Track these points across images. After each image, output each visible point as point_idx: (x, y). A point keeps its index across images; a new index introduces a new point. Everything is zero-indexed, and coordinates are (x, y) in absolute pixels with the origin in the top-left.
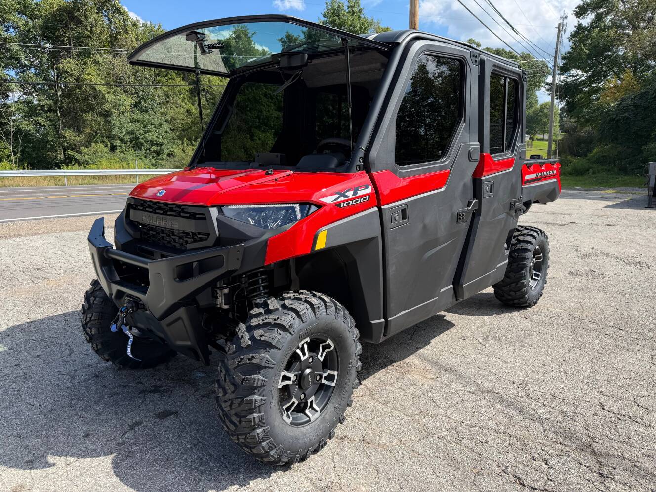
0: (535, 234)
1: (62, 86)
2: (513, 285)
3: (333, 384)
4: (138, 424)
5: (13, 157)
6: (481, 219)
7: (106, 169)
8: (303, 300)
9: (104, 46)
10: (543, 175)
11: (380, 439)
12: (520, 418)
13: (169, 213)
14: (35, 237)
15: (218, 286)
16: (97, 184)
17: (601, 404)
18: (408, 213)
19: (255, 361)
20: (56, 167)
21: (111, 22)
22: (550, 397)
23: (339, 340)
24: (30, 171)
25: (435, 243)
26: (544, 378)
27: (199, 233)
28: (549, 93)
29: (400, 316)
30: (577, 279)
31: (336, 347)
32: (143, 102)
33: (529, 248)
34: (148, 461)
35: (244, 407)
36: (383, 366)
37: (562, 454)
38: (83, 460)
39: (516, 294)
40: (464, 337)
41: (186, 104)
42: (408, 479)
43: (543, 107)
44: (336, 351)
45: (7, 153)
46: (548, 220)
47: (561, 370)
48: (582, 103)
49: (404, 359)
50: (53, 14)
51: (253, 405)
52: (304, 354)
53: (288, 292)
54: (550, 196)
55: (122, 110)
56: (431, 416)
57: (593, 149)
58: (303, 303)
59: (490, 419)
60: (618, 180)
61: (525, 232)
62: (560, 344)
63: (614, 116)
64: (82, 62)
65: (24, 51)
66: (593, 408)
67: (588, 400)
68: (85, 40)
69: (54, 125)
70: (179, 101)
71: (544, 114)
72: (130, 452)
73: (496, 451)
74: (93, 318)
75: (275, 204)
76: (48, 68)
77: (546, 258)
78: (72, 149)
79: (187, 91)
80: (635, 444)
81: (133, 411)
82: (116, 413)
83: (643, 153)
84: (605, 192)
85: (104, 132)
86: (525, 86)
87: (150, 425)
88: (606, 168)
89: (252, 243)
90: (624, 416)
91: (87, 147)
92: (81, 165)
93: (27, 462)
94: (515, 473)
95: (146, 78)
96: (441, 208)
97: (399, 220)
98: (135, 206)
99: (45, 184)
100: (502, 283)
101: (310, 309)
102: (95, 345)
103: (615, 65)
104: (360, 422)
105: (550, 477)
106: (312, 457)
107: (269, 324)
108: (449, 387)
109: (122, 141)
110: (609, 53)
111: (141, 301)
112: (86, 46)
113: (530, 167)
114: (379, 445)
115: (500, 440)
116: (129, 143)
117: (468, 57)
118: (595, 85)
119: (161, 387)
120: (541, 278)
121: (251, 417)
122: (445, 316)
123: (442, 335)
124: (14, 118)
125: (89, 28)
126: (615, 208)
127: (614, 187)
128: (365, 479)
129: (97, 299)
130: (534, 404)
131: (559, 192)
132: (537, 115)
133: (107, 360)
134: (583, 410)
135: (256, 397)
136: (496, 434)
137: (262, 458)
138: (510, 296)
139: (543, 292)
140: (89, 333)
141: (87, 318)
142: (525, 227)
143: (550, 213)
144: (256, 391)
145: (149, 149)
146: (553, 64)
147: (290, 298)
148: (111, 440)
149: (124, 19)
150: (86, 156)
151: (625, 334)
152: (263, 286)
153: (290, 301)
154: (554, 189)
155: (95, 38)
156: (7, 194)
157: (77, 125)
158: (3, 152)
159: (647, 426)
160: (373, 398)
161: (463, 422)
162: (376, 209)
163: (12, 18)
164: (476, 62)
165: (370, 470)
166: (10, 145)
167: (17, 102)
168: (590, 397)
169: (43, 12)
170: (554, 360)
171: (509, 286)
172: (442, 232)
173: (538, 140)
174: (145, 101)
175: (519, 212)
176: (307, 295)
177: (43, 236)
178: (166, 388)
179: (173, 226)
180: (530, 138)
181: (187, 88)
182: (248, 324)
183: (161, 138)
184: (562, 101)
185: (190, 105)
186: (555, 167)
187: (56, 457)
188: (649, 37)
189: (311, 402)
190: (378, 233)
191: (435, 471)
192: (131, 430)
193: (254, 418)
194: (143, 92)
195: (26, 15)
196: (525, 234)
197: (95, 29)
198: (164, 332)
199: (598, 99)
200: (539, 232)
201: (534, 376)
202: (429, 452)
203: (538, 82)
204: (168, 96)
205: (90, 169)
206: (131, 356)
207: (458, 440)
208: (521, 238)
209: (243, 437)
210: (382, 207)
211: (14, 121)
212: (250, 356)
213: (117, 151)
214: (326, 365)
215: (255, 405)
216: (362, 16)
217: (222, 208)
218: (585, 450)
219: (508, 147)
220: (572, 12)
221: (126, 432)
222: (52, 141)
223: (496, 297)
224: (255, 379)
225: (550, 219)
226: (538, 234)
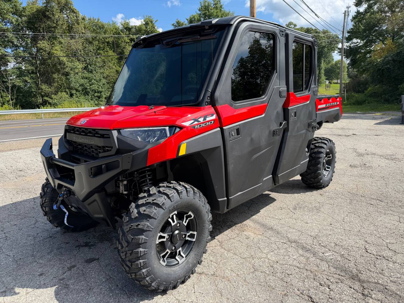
0: (326, 142)
1: (40, 58)
2: (313, 174)
3: (194, 240)
4: (74, 266)
5: (11, 102)
6: (289, 134)
7: (67, 108)
8: (172, 187)
9: (65, 33)
10: (330, 105)
11: (224, 274)
12: (314, 259)
13: (88, 134)
14: (20, 151)
15: (120, 179)
16: (62, 117)
17: (366, 249)
18: (241, 131)
19: (140, 227)
20: (37, 107)
21: (68, 18)
22: (333, 245)
23: (197, 211)
24: (21, 110)
25: (258, 149)
26: (330, 233)
27: (107, 147)
28: (340, 54)
29: (237, 196)
30: (355, 169)
31: (195, 216)
32: (89, 66)
33: (322, 151)
34: (78, 290)
35: (134, 256)
36: (230, 227)
37: (339, 281)
38: (37, 290)
39: (315, 180)
40: (281, 208)
41: (116, 67)
42: (240, 299)
43: (337, 63)
44: (195, 219)
45: (7, 99)
46: (339, 133)
47: (342, 227)
48: (361, 59)
49: (243, 222)
50: (33, 14)
51: (139, 254)
52: (174, 222)
53: (163, 182)
54: (335, 118)
55: (77, 71)
56: (258, 258)
57: (368, 88)
58: (172, 189)
59: (295, 259)
60: (383, 107)
61: (320, 141)
62: (342, 211)
63: (380, 68)
64: (52, 43)
65: (16, 37)
66: (361, 251)
67: (357, 246)
68: (53, 29)
69: (35, 82)
70: (111, 65)
71: (338, 67)
72: (67, 285)
73: (297, 280)
74: (46, 201)
75: (153, 127)
76: (31, 47)
77: (334, 157)
78: (47, 96)
79: (116, 59)
80: (386, 274)
81: (71, 259)
82: (60, 260)
83: (399, 90)
84: (375, 114)
85: (65, 85)
86: (316, 49)
87: (81, 267)
88: (376, 100)
89: (139, 152)
90: (380, 256)
91: (56, 94)
92: (52, 106)
93: (2, 292)
94: (308, 294)
95: (91, 51)
96: (262, 128)
97: (234, 136)
98: (69, 131)
99: (30, 118)
100: (306, 173)
101: (176, 193)
102: (48, 218)
103: (381, 36)
104: (213, 263)
105: (330, 297)
106: (181, 286)
107: (150, 203)
108: (270, 239)
109: (77, 90)
110: (377, 28)
111: (72, 190)
112: (54, 33)
113: (322, 100)
114: (223, 278)
115: (300, 273)
116: (81, 92)
117: (277, 32)
118: (368, 49)
119: (90, 243)
120: (331, 169)
121: (138, 262)
122: (270, 194)
123: (267, 207)
124: (11, 78)
125: (55, 22)
126: (381, 125)
127: (381, 111)
128: (213, 300)
129: (49, 189)
130: (323, 250)
131: (342, 116)
132: (333, 68)
133: (57, 227)
134: (354, 253)
135: (141, 249)
136: (298, 269)
137: (147, 287)
138: (311, 181)
139: (333, 178)
140: (45, 210)
141: (43, 201)
142: (320, 138)
143: (340, 128)
144: (141, 246)
145: (94, 95)
146: (342, 36)
147: (164, 186)
148: (55, 277)
149: (76, 16)
150: (55, 100)
151: (383, 203)
152: (149, 179)
153: (164, 189)
154: (338, 114)
155: (59, 28)
156: (6, 124)
157: (49, 81)
158: (5, 99)
159: (394, 263)
160: (222, 247)
161: (277, 262)
162: (219, 129)
163: (8, 17)
164: (283, 35)
165: (217, 294)
166: (9, 95)
167: (12, 68)
168: (359, 244)
169: (27, 13)
170: (337, 221)
171: (310, 175)
172: (263, 142)
173: (334, 83)
174: (90, 66)
175: (314, 129)
176: (175, 184)
177: (25, 150)
178: (93, 243)
179: (91, 142)
180: (329, 82)
181: (116, 57)
182: (137, 203)
183: (101, 88)
184: (348, 59)
185: (118, 67)
186: (338, 100)
187: (20, 288)
188: (401, 18)
189: (180, 252)
190: (220, 143)
191: (258, 293)
192: (69, 270)
193: (140, 263)
194: (89, 60)
195: (17, 15)
196: (320, 142)
197: (59, 22)
198: (86, 209)
199: (370, 57)
200: (329, 141)
201: (325, 232)
202: (255, 281)
203: (333, 47)
204: (104, 62)
205: (58, 108)
206: (67, 225)
207: (274, 274)
208: (317, 145)
209: (134, 274)
210: (224, 128)
211: (11, 80)
212: (137, 224)
213: (74, 97)
214: (189, 228)
215: (140, 255)
216: (222, 9)
217: (121, 130)
218: (354, 278)
219: (306, 88)
220: (353, 4)
221: (65, 272)
222: (34, 92)
223: (303, 182)
224: (140, 239)
225: (340, 132)
226: (328, 142)
